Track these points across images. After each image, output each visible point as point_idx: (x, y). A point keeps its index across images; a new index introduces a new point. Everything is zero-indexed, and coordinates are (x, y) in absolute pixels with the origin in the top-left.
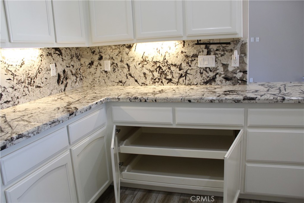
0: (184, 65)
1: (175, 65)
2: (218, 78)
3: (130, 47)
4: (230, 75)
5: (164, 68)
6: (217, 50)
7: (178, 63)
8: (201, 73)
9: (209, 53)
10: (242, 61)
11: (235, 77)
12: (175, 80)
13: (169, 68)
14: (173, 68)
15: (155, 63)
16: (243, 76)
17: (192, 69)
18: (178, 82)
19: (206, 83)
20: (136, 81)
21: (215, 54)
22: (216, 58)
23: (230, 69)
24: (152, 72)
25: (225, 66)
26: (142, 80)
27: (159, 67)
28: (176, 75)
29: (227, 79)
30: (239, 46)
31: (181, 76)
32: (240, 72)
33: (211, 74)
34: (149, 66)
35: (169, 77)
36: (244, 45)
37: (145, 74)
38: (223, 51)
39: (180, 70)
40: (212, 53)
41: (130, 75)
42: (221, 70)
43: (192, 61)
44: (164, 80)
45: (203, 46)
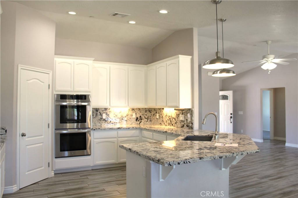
0: (176, 118)
1: (174, 118)
2: (185, 126)
3: (163, 109)
4: (188, 125)
5: (171, 119)
6: (185, 113)
7: (175, 118)
8: (180, 123)
9: (182, 114)
10: (191, 119)
11: (189, 126)
12: (174, 125)
13: (172, 119)
14: (173, 119)
15: (169, 116)
16: (192, 126)
17: (178, 121)
18: (174, 126)
19: (182, 127)
20: (164, 124)
21: (184, 114)
22: (184, 116)
23: (188, 122)
24: (168, 120)
25: (187, 120)
26: (165, 124)
27: (170, 118)
28: (174, 123)
29: (187, 126)
30: (190, 111)
31: (175, 123)
32: (191, 123)
33: (183, 123)
34: (167, 118)
35: (172, 123)
36: (192, 111)
37: (166, 121)
38: (186, 113)
39: (175, 120)
40: (183, 114)
41: (163, 121)
42: (185, 122)
43: (178, 117)
44: (171, 124)
45: (181, 111)
